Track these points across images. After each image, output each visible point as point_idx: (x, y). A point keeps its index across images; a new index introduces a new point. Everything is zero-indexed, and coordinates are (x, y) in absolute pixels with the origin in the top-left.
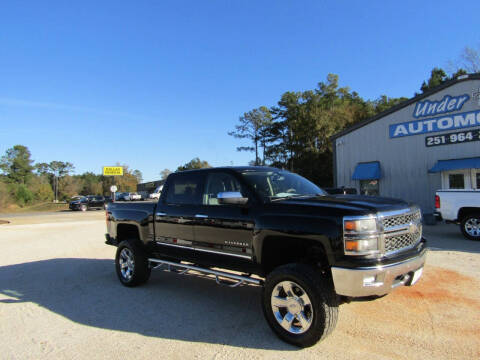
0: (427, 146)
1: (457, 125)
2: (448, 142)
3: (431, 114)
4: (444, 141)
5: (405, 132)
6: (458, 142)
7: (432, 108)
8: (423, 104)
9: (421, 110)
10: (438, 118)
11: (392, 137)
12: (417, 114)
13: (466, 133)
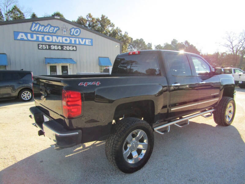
0: (39, 49)
1: (54, 41)
2: (50, 49)
3: (40, 32)
4: (48, 48)
5: (25, 38)
6: (54, 49)
7: (41, 28)
8: (36, 24)
9: (35, 28)
10: (45, 35)
11: (15, 39)
12: (33, 29)
13: (58, 46)
